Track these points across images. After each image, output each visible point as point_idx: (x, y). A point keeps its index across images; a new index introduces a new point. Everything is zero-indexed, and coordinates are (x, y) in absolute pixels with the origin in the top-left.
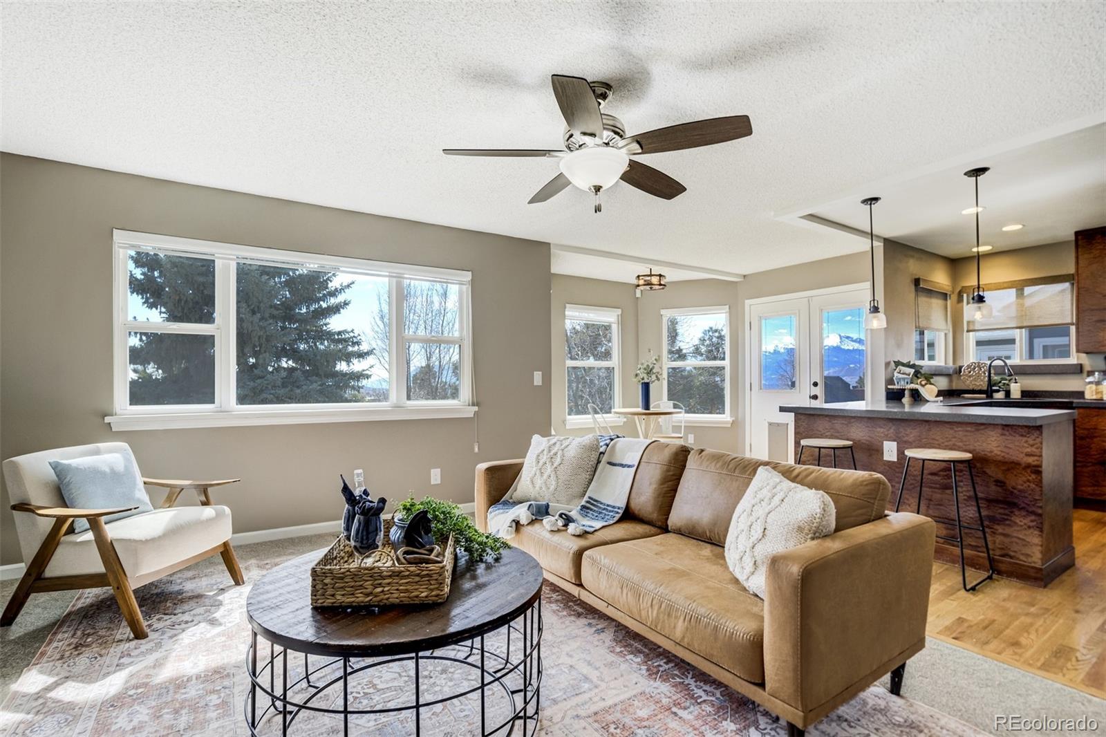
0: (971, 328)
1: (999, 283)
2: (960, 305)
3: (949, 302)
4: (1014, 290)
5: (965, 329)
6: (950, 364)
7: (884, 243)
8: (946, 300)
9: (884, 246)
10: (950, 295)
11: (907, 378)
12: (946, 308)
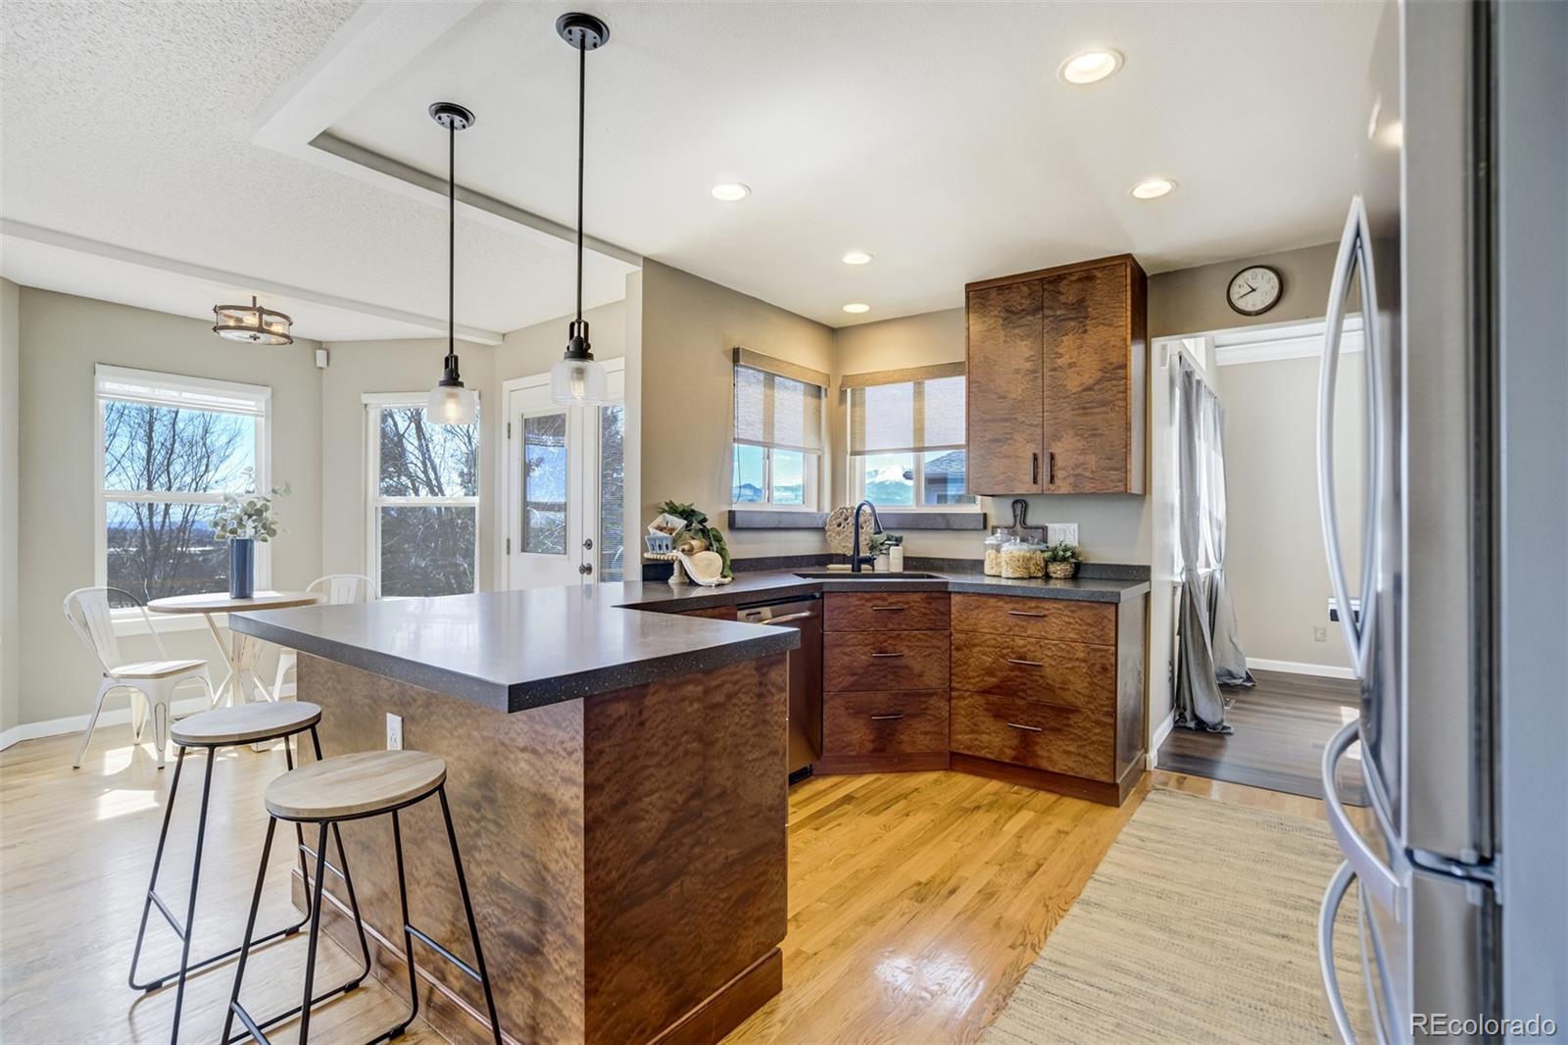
0: (858, 448)
1: (888, 371)
2: (842, 407)
3: (824, 400)
4: (912, 383)
5: (849, 450)
6: (827, 508)
7: (644, 267)
8: (819, 397)
9: (644, 270)
10: (826, 390)
11: (666, 538)
12: (819, 411)
